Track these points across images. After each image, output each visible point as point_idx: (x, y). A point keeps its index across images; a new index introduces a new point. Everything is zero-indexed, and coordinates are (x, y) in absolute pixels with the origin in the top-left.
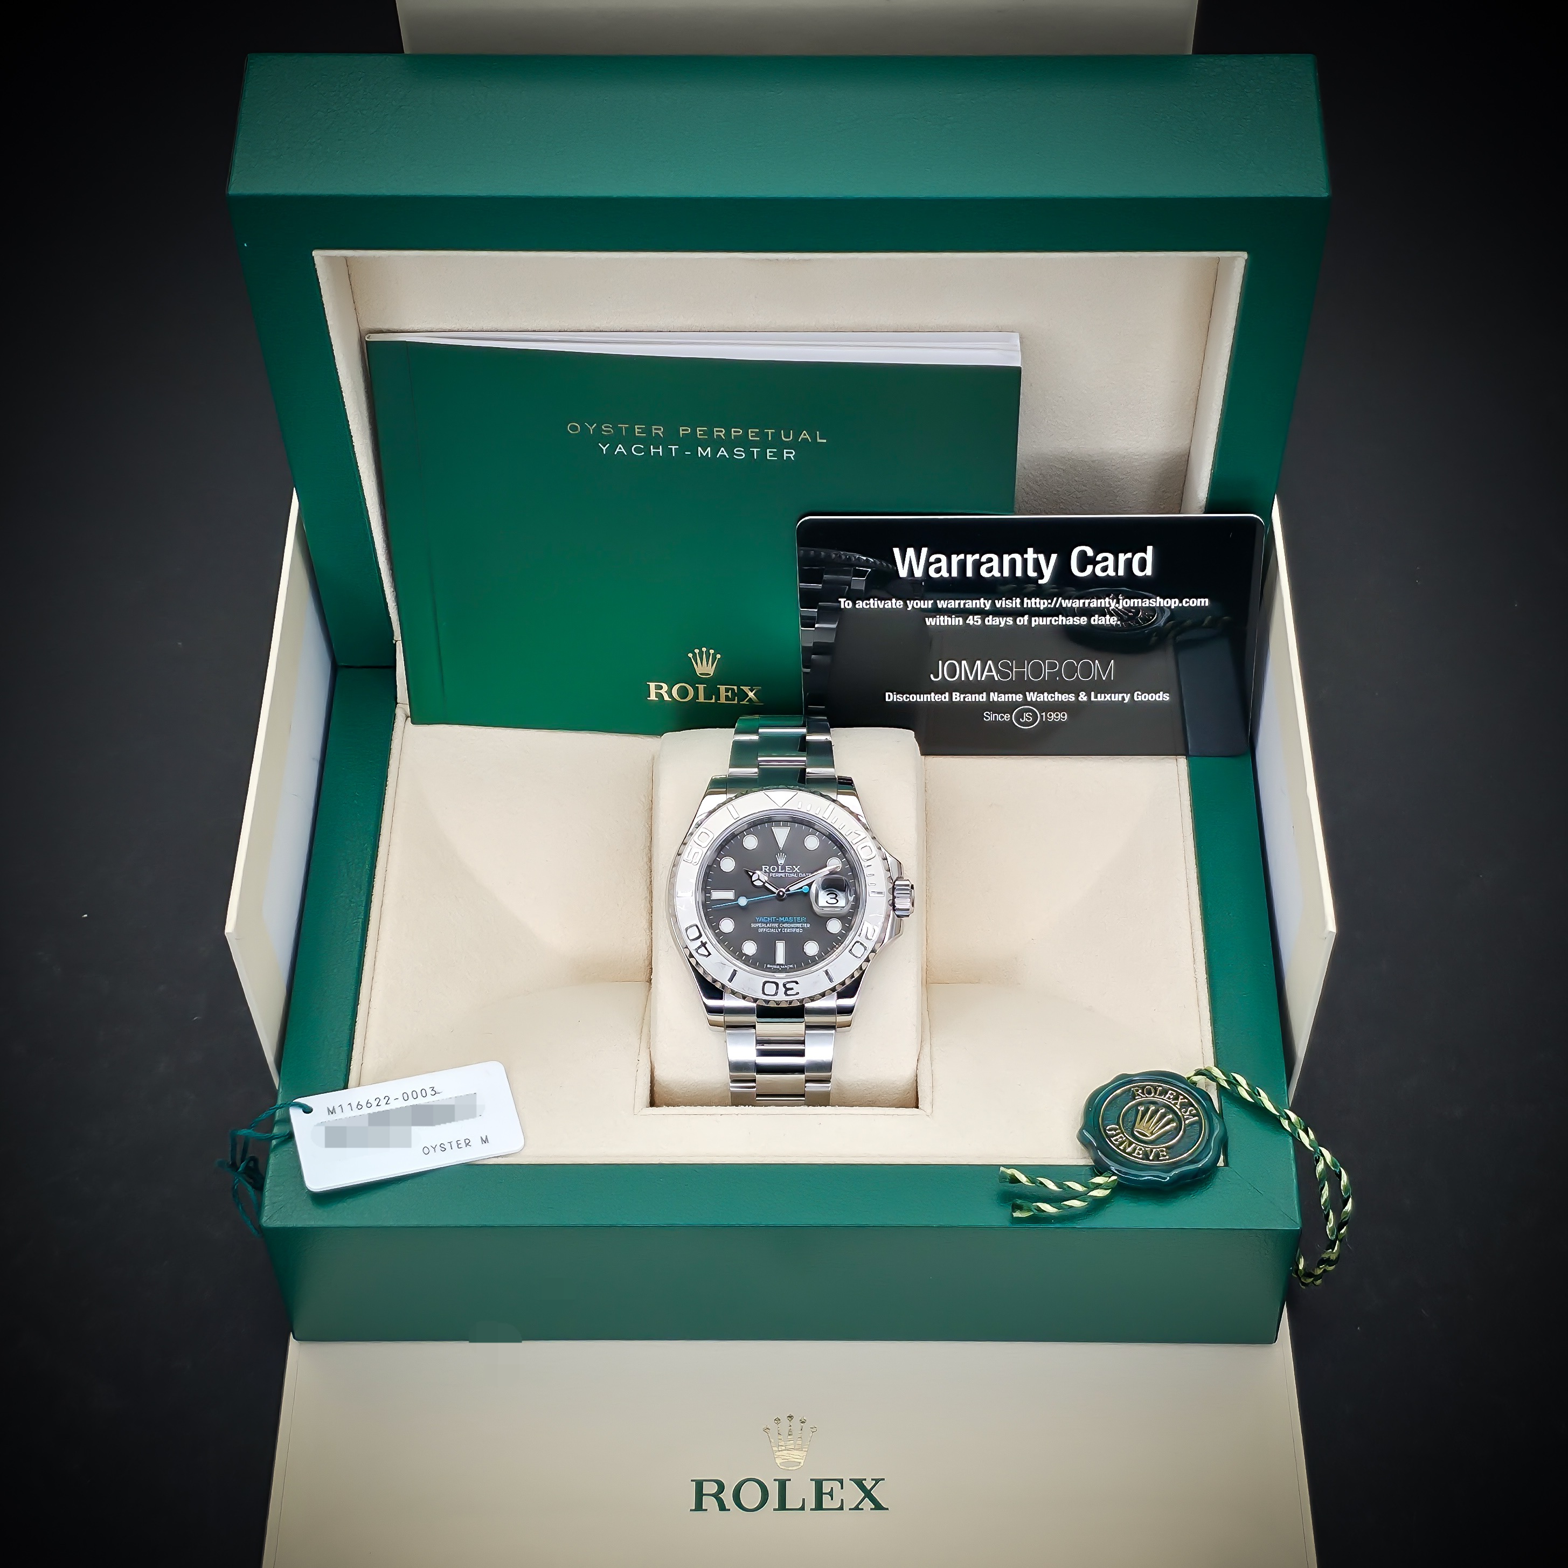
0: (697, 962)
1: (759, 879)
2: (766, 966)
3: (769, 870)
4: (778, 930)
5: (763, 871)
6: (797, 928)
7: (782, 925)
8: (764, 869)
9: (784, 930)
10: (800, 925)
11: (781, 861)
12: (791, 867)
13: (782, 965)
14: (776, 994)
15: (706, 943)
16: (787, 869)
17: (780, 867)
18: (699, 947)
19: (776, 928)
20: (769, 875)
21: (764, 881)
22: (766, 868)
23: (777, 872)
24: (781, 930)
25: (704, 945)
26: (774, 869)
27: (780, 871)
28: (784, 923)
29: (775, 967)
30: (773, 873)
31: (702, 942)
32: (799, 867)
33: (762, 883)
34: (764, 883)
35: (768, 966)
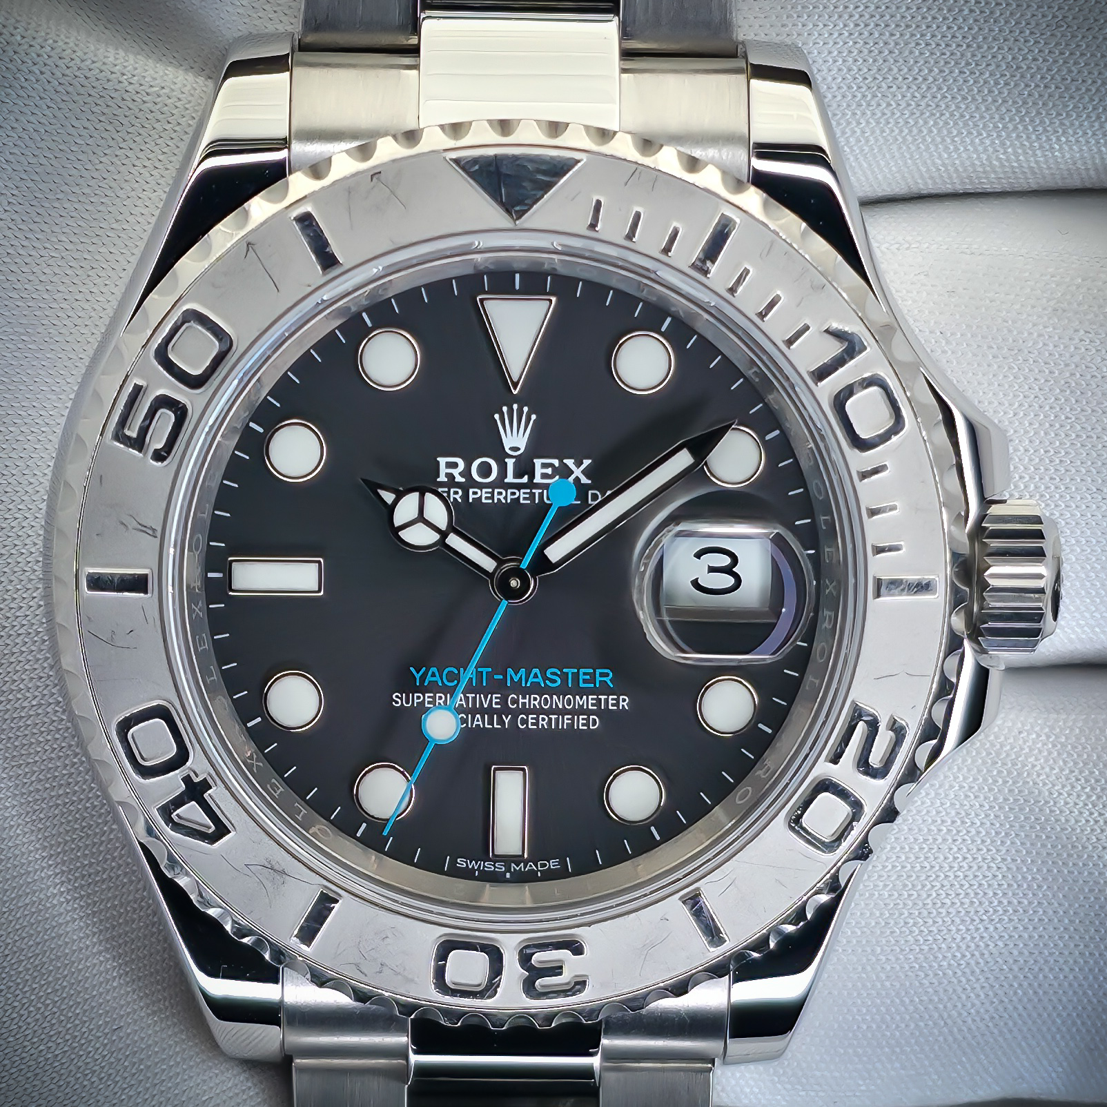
1: (421, 520)
3: (467, 473)
4: (501, 722)
6: (581, 711)
7: (515, 701)
9: (525, 722)
10: (589, 702)
11: (515, 439)
13: (517, 859)
18: (178, 802)
21: (443, 526)
23: (500, 483)
25: (195, 791)
26: (485, 470)
27: (510, 479)
28: (526, 692)
29: (489, 867)
30: (481, 486)
31: (187, 780)
32: (587, 462)
34: (444, 535)
35: (461, 863)
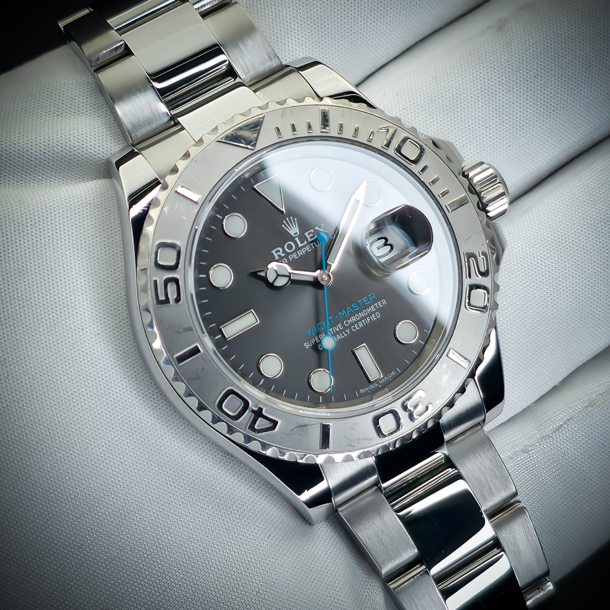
0: (261, 443)
1: (278, 275)
2: (359, 392)
3: (284, 251)
4: (346, 333)
5: (277, 258)
6: (370, 315)
7: (347, 323)
8: (276, 255)
9: (354, 328)
10: (372, 308)
11: (294, 230)
12: (312, 231)
14: (398, 425)
15: (261, 409)
16: (308, 237)
17: (297, 239)
18: (254, 421)
19: (341, 331)
20: (288, 259)
21: (288, 274)
22: (279, 251)
23: (298, 248)
24: (351, 330)
25: (258, 414)
26: (290, 247)
27: (300, 245)
28: (349, 318)
29: (372, 387)
30: (292, 253)
31: (253, 411)
32: (323, 225)
33: (287, 279)
34: (289, 277)
35: (362, 391)
